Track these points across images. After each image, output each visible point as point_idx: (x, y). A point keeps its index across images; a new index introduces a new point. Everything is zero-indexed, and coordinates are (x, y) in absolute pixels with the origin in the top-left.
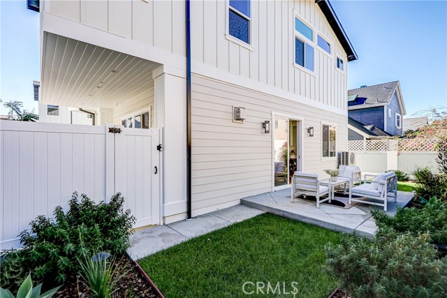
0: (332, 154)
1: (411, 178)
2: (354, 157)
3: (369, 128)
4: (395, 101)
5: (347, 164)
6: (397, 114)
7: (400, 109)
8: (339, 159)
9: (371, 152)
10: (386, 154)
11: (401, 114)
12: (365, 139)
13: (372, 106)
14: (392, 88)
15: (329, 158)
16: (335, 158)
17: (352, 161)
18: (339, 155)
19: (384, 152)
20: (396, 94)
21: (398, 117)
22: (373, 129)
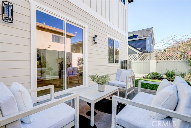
0: (117, 62)
1: (164, 77)
2: (131, 64)
3: (139, 49)
4: (151, 37)
5: (126, 69)
6: (152, 44)
7: (153, 42)
8: (122, 65)
9: (141, 61)
10: (149, 62)
11: (153, 45)
12: (137, 54)
13: (141, 38)
14: (150, 30)
15: (114, 65)
16: (119, 65)
17: (130, 67)
18: (122, 62)
19: (148, 61)
20: (151, 34)
21: (152, 46)
22: (141, 49)
